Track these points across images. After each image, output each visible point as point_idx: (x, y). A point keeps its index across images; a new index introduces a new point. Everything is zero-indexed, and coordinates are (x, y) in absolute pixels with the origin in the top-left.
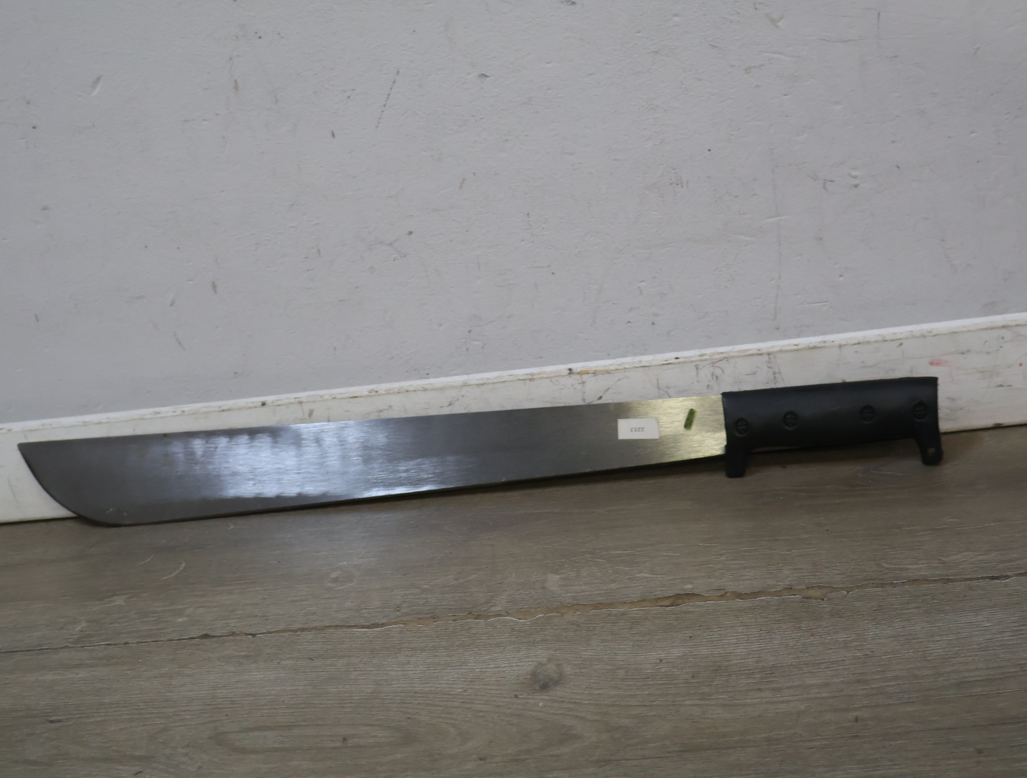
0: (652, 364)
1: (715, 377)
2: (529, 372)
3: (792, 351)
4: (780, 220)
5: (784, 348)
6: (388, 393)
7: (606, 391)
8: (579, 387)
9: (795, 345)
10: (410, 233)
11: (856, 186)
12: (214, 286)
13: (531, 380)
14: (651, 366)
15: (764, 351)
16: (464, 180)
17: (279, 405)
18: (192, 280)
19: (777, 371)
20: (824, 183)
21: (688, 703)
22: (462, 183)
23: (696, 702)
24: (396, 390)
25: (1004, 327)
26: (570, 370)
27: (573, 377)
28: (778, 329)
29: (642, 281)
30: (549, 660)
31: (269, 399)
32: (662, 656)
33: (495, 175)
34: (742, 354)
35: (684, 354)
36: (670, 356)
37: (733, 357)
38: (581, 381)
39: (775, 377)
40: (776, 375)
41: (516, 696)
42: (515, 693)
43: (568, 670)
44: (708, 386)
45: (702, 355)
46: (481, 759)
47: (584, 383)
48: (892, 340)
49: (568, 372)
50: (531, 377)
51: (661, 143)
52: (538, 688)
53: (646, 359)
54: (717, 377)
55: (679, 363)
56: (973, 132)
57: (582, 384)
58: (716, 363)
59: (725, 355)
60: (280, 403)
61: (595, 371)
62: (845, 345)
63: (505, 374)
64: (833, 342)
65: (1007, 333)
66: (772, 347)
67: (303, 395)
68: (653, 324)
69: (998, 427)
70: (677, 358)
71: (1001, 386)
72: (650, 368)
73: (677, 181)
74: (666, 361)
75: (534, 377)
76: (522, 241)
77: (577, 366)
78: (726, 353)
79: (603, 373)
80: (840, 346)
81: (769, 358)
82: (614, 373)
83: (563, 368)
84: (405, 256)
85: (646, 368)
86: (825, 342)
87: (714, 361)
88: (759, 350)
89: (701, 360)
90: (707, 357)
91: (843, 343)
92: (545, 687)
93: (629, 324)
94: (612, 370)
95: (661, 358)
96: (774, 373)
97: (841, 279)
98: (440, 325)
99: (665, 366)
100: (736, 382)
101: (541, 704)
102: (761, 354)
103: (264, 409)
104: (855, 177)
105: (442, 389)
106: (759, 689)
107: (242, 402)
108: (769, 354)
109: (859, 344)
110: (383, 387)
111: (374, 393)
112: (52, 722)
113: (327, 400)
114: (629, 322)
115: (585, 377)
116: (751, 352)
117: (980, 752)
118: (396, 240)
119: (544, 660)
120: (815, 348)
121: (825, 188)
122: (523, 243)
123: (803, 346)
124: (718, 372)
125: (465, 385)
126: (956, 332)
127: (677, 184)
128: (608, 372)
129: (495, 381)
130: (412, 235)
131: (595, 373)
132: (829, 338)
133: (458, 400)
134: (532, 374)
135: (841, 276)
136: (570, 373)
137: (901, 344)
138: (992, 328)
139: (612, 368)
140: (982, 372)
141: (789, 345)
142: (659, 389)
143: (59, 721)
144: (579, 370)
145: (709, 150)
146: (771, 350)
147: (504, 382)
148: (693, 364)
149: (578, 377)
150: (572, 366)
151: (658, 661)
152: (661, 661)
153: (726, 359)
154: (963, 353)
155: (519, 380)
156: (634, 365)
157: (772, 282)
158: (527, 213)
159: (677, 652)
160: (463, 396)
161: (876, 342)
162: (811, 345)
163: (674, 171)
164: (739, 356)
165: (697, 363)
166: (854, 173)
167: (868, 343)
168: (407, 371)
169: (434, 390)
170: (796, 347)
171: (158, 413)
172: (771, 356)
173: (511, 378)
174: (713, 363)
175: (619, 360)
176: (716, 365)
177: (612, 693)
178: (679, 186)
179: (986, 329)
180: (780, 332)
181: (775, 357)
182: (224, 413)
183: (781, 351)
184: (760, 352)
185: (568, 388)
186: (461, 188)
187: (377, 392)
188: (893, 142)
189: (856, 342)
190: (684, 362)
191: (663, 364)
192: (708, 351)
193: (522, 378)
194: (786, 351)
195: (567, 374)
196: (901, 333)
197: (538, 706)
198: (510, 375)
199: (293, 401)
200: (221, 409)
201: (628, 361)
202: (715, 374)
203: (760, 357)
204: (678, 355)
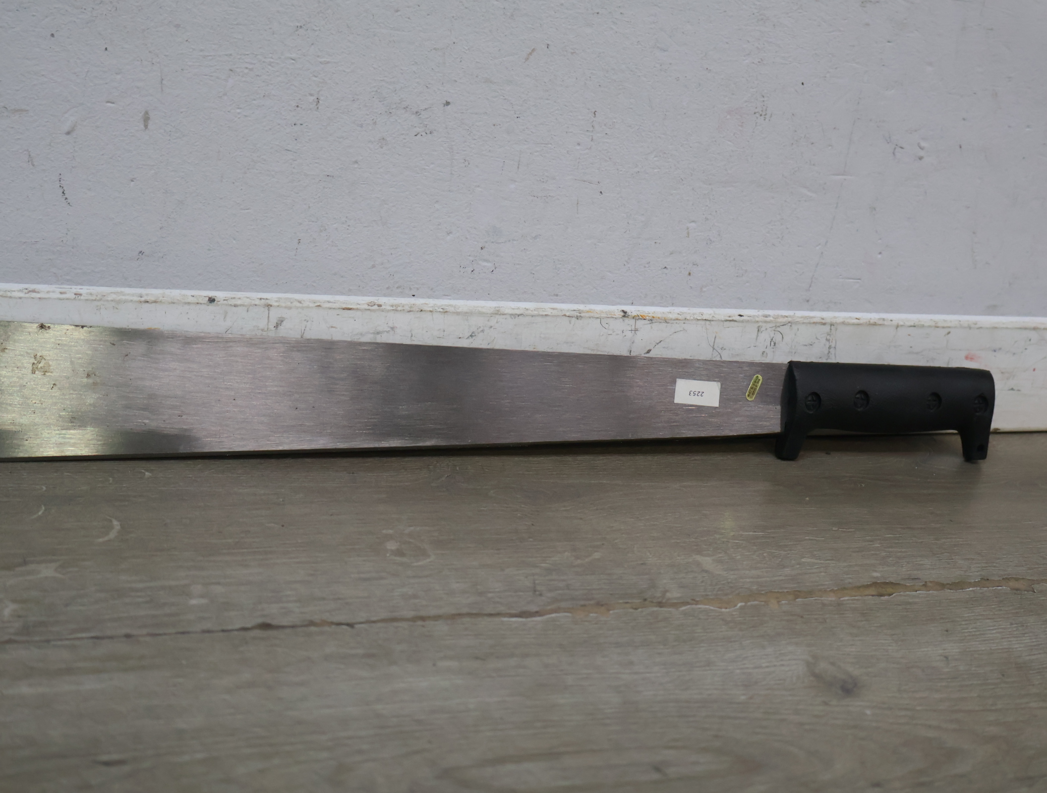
0: (714, 319)
1: (772, 343)
2: (575, 308)
3: (853, 324)
4: (845, 179)
5: (847, 321)
6: (395, 309)
7: (658, 344)
8: (629, 334)
9: (856, 319)
10: (448, 103)
11: (921, 158)
12: (146, 119)
13: (577, 318)
14: (713, 321)
15: (828, 321)
16: (533, 50)
17: (235, 306)
18: (113, 103)
19: (833, 345)
20: (895, 149)
21: (1033, 705)
22: (531, 54)
24: (407, 308)
25: (1035, 329)
26: (624, 312)
27: (626, 320)
28: (808, 301)
29: (693, 221)
30: (814, 658)
31: (219, 295)
33: (572, 53)
34: (806, 321)
35: (747, 313)
36: (734, 312)
37: (797, 323)
38: (633, 328)
39: (829, 352)
40: (831, 350)
41: (825, 703)
42: (820, 699)
43: (850, 669)
45: (767, 316)
46: (875, 785)
47: (636, 330)
48: (943, 327)
49: (622, 314)
50: (579, 314)
51: (759, 62)
52: (840, 692)
53: (708, 313)
54: (775, 344)
55: (742, 322)
56: (1028, 126)
57: (633, 332)
58: (779, 327)
59: (790, 319)
60: (239, 302)
61: (653, 317)
62: (902, 326)
63: (548, 307)
64: (892, 321)
65: (1034, 335)
66: (835, 317)
67: (272, 297)
68: (690, 274)
70: (740, 316)
71: (1012, 389)
72: (712, 322)
73: (762, 111)
74: (730, 317)
75: (581, 315)
76: (579, 144)
77: (631, 310)
78: (790, 317)
79: (661, 321)
80: (897, 327)
81: (831, 329)
82: (673, 323)
83: (616, 309)
84: (431, 132)
85: (708, 323)
86: (884, 320)
87: (778, 325)
88: (823, 319)
89: (766, 322)
90: (772, 319)
91: (901, 323)
92: (847, 690)
93: (665, 270)
94: (671, 319)
95: (723, 313)
96: (830, 347)
97: (879, 256)
98: (449, 233)
99: (728, 322)
100: (792, 352)
101: (867, 712)
102: (824, 324)
103: (212, 307)
104: (922, 148)
105: (467, 314)
107: (175, 293)
108: (832, 325)
109: (915, 326)
110: (387, 301)
111: (376, 307)
113: (308, 307)
114: (665, 267)
115: (640, 323)
116: (815, 320)
118: (426, 109)
120: (875, 324)
121: (894, 153)
122: (578, 147)
123: (865, 321)
124: (778, 337)
125: (497, 313)
126: (996, 328)
127: (761, 115)
128: (666, 321)
129: (536, 313)
130: (449, 106)
131: (651, 320)
133: (483, 331)
134: (580, 312)
135: (880, 253)
136: (624, 316)
137: (949, 333)
138: (1026, 329)
139: (671, 316)
140: (1002, 373)
141: (850, 317)
142: (714, 349)
144: (634, 314)
145: (803, 84)
146: (834, 321)
147: (546, 315)
148: (757, 325)
149: (632, 322)
150: (625, 308)
151: (944, 658)
152: (946, 658)
153: (790, 324)
154: (995, 351)
155: (565, 315)
156: (695, 317)
157: (817, 248)
158: (594, 111)
159: (951, 648)
160: (491, 327)
161: (930, 327)
162: (872, 321)
163: (763, 99)
164: (803, 323)
165: (760, 324)
166: (923, 144)
167: (923, 326)
168: (388, 288)
169: (458, 313)
170: (856, 321)
171: (34, 291)
172: (832, 327)
173: (555, 312)
174: (776, 327)
176: (778, 329)
177: (935, 696)
178: (762, 118)
179: (1020, 328)
180: (809, 303)
181: (836, 329)
182: (147, 305)
183: (843, 323)
184: (823, 321)
185: (617, 334)
186: (527, 59)
187: (380, 306)
188: (964, 119)
189: (912, 324)
190: (748, 321)
191: (727, 321)
192: (774, 313)
193: (568, 314)
194: (849, 324)
195: (620, 316)
196: (951, 321)
198: (553, 309)
199: (257, 302)
200: (143, 299)
201: (688, 311)
202: (774, 340)
203: (823, 326)
204: (742, 312)
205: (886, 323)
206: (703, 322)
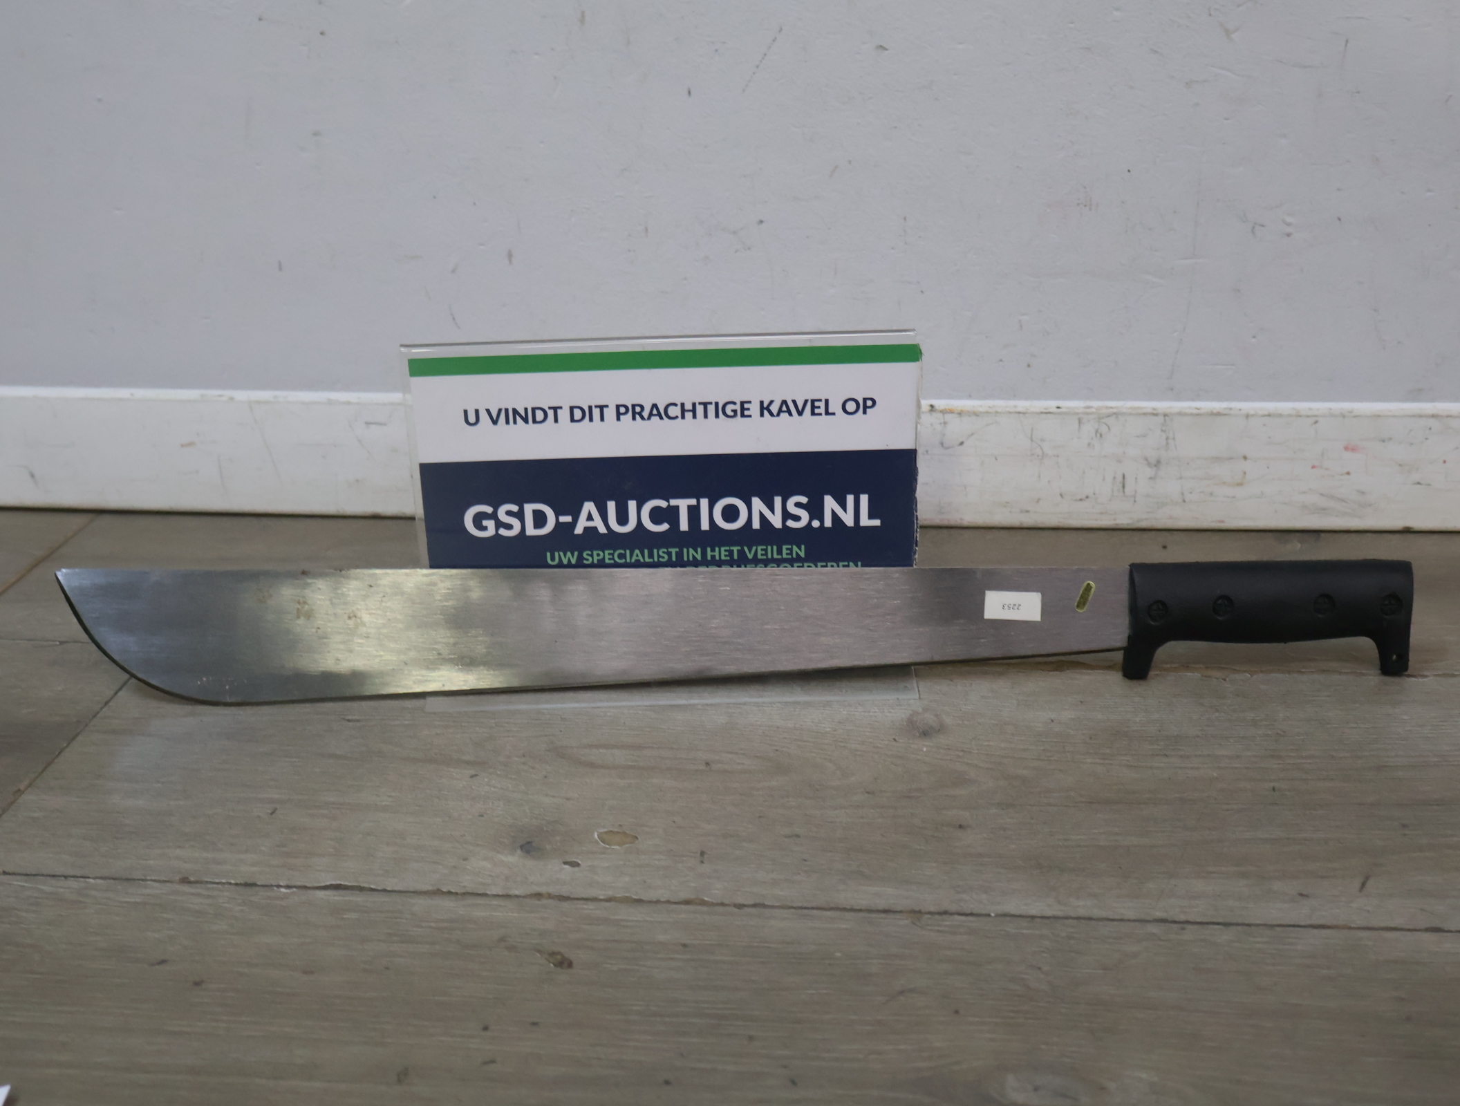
0: (1028, 411)
1: (1098, 435)
3: (1192, 414)
4: (1196, 263)
5: (1184, 411)
7: (970, 436)
8: (939, 428)
9: (1196, 409)
10: (761, 222)
11: (1289, 235)
12: (510, 255)
14: (1027, 413)
15: (1160, 411)
16: (836, 167)
18: (483, 245)
19: (1171, 435)
20: (1254, 228)
21: (1089, 761)
22: (834, 171)
23: (1098, 761)
25: (1433, 416)
26: (932, 406)
27: (934, 414)
28: (1172, 389)
29: (1025, 314)
30: (926, 710)
32: (1053, 716)
33: (875, 166)
34: (1135, 412)
35: (1067, 404)
36: (1051, 404)
37: (1123, 414)
38: (942, 421)
40: (1169, 441)
41: (895, 740)
42: (894, 737)
43: (948, 720)
44: (1089, 444)
45: (1088, 407)
46: (868, 793)
47: (945, 423)
48: (1308, 416)
49: (929, 408)
51: (1075, 155)
52: (918, 734)
53: (1022, 405)
54: (1101, 435)
55: (1060, 413)
56: (1429, 191)
57: (943, 425)
58: (1103, 418)
59: (1115, 410)
61: (962, 411)
62: (1253, 415)
64: (1240, 410)
65: (1432, 423)
66: (1171, 408)
68: (1029, 366)
69: (1407, 531)
70: (1058, 408)
71: (1419, 483)
72: (1027, 415)
73: (1086, 202)
74: (1045, 409)
76: (892, 248)
77: (940, 404)
78: (1116, 408)
79: (970, 414)
80: (1247, 416)
81: (1165, 420)
82: (983, 416)
83: (924, 404)
84: (749, 249)
85: (1021, 415)
86: (1231, 409)
87: (1101, 416)
88: (1155, 409)
89: (1087, 414)
90: (1093, 410)
91: (1252, 412)
92: (926, 734)
93: (1001, 362)
94: (981, 413)
95: (1039, 405)
96: (1167, 438)
97: (1254, 340)
99: (1044, 415)
100: (1123, 444)
101: (925, 749)
102: (1156, 415)
104: (1289, 224)
106: (1166, 755)
108: (1165, 415)
109: (1269, 415)
112: (349, 721)
114: (1001, 360)
115: (948, 417)
116: (1145, 411)
117: (1404, 826)
118: (742, 228)
119: (920, 710)
120: (1219, 414)
121: (1253, 232)
122: (893, 251)
123: (1206, 411)
124: (1104, 429)
126: (1379, 416)
127: (1085, 206)
128: (976, 414)
130: (763, 224)
131: (960, 414)
132: (1235, 405)
135: (1254, 337)
136: (931, 410)
137: (1316, 422)
138: (1420, 416)
139: (981, 410)
140: (1400, 465)
141: (1190, 408)
142: (1032, 440)
143: (358, 721)
144: (942, 408)
145: (1129, 171)
146: (1168, 411)
148: (1077, 417)
149: (940, 415)
150: (935, 402)
151: (1050, 721)
152: (1052, 721)
153: (1115, 416)
154: (1384, 441)
156: (1008, 409)
157: (1174, 334)
158: (904, 217)
159: (1067, 715)
161: (1290, 415)
162: (1215, 411)
163: (1084, 190)
164: (1132, 414)
165: (1081, 416)
166: (1289, 220)
167: (1280, 416)
170: (1197, 411)
172: (1167, 418)
174: (1100, 418)
175: (990, 403)
176: (1104, 420)
177: (1003, 745)
178: (1088, 208)
179: (1414, 416)
180: (1173, 392)
181: (1172, 420)
183: (1180, 414)
184: (1155, 412)
185: (926, 428)
186: (831, 176)
188: (1339, 190)
189: (1266, 413)
190: (1066, 413)
191: (1042, 413)
192: (1096, 404)
194: (1186, 414)
195: (928, 410)
196: (1318, 410)
197: (923, 751)
201: (1000, 404)
202: (1099, 431)
203: (1155, 417)
204: (1060, 403)
205: (1232, 412)
206: (1016, 415)
